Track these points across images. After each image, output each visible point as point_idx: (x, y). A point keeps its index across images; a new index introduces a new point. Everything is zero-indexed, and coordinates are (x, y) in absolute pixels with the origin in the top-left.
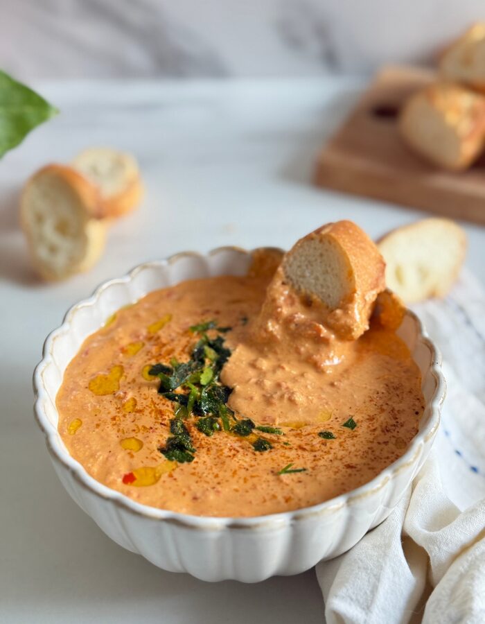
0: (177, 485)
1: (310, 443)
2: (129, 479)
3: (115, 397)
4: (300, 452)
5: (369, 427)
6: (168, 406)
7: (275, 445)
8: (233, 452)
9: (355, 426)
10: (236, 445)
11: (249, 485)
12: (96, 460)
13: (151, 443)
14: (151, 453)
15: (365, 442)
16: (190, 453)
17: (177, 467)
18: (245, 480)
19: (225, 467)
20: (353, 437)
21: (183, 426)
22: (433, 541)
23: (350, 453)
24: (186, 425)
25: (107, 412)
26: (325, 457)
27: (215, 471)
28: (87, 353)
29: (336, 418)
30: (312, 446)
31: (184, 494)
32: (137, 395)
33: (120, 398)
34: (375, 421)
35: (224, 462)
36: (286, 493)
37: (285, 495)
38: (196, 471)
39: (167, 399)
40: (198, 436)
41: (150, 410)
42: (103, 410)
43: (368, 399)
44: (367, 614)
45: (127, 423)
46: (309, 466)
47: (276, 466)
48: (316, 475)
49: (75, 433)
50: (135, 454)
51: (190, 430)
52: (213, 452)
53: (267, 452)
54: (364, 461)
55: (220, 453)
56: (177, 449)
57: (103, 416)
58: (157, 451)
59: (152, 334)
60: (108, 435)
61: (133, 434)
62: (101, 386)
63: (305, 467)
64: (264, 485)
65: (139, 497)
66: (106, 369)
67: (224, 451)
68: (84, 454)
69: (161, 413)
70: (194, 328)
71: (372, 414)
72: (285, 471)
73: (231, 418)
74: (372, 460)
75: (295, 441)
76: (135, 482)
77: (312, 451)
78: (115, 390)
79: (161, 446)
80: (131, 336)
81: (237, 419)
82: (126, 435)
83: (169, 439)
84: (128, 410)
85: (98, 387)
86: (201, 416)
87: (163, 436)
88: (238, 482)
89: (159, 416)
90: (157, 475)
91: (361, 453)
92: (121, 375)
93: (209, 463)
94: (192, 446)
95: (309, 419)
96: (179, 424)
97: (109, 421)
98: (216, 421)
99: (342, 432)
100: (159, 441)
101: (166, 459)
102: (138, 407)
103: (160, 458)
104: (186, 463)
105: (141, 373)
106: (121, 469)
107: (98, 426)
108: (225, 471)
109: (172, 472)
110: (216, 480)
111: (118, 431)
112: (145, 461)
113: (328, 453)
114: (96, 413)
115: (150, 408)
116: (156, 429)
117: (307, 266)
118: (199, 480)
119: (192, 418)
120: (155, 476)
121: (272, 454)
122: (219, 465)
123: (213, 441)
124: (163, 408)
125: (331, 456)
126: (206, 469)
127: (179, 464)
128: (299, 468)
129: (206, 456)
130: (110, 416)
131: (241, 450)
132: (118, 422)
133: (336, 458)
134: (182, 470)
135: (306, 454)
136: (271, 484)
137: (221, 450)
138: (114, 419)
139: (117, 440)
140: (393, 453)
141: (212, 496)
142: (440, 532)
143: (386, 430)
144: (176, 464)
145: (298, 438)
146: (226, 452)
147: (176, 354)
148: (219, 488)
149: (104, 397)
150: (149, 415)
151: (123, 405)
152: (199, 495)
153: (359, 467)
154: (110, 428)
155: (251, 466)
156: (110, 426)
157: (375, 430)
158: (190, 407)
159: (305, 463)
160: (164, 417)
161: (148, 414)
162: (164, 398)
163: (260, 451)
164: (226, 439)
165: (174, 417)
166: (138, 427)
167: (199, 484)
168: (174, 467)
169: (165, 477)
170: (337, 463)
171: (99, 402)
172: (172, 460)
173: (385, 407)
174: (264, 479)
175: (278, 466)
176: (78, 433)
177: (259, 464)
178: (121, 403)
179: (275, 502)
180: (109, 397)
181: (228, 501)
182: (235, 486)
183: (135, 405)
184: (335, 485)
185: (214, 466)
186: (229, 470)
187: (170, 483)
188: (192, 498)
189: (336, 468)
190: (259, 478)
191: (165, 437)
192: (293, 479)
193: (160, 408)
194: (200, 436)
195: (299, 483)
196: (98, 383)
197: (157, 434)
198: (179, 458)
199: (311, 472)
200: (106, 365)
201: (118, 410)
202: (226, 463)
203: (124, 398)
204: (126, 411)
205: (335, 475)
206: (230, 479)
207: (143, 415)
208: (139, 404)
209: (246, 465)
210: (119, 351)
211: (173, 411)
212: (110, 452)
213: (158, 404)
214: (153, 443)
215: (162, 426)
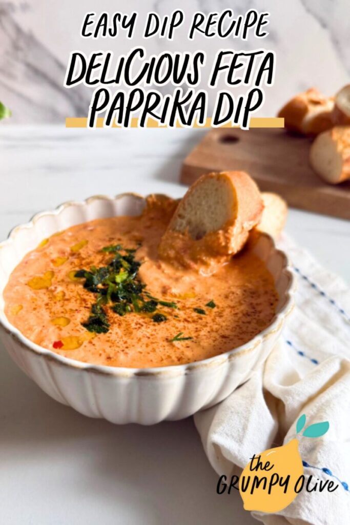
0: (96, 349)
2: (58, 345)
3: (48, 291)
4: (186, 324)
6: (91, 296)
8: (139, 326)
10: (141, 321)
11: (150, 349)
12: (33, 332)
13: (76, 319)
14: (76, 327)
15: (233, 322)
16: (106, 327)
17: (96, 336)
18: (147, 345)
19: (132, 336)
21: (101, 309)
22: (287, 393)
23: (222, 327)
24: (104, 308)
25: (42, 300)
26: (204, 329)
27: (125, 339)
28: (26, 263)
31: (100, 355)
32: (66, 289)
33: (52, 291)
35: (132, 333)
36: (178, 354)
37: (178, 355)
38: (111, 339)
39: (90, 292)
40: (112, 316)
41: (75, 299)
42: (39, 299)
44: (239, 445)
45: (57, 308)
46: (193, 335)
47: (169, 335)
48: (199, 342)
49: (17, 313)
50: (63, 328)
51: (107, 311)
52: (124, 324)
53: (162, 323)
54: (234, 334)
55: (129, 326)
56: (97, 324)
57: (39, 303)
58: (80, 325)
59: (74, 252)
60: (42, 315)
61: (62, 315)
62: (37, 284)
63: (190, 336)
64: (161, 349)
66: (41, 273)
68: (24, 327)
69: (85, 300)
70: (106, 249)
72: (176, 339)
75: (182, 315)
76: (63, 347)
78: (48, 286)
79: (83, 322)
80: (59, 252)
82: (57, 315)
83: (91, 317)
84: (58, 299)
85: (35, 284)
87: (85, 315)
88: (141, 346)
89: (83, 302)
90: (80, 342)
91: (230, 328)
92: (53, 277)
93: (120, 334)
94: (107, 322)
96: (98, 307)
97: (43, 306)
98: (128, 305)
100: (82, 318)
101: (88, 331)
102: (67, 297)
103: (83, 330)
104: (102, 334)
105: (68, 275)
106: (52, 338)
107: (35, 309)
108: (132, 339)
109: (92, 340)
110: (125, 345)
111: (51, 313)
112: (71, 332)
113: (205, 326)
114: (33, 300)
115: (76, 297)
116: (81, 310)
118: (112, 345)
119: (110, 304)
120: (78, 342)
121: (167, 324)
122: (128, 335)
123: (124, 319)
124: (86, 297)
125: (208, 329)
126: (118, 337)
127: (97, 334)
128: (187, 336)
129: (118, 329)
130: (44, 303)
131: (144, 325)
132: (50, 307)
133: (212, 331)
134: (99, 338)
135: (190, 325)
136: (167, 348)
137: (130, 324)
138: (47, 305)
139: (49, 318)
140: (256, 329)
141: (122, 357)
142: (294, 386)
143: (247, 314)
144: (95, 334)
145: (183, 312)
146: (133, 325)
147: (95, 264)
148: (127, 350)
149: (40, 291)
150: (75, 302)
152: (111, 356)
153: (231, 337)
154: (44, 311)
155: (152, 335)
156: (44, 309)
157: (237, 314)
158: (109, 296)
159: (190, 333)
160: (87, 303)
162: (88, 291)
163: (158, 322)
164: (133, 317)
165: (96, 302)
166: (66, 310)
167: (112, 348)
168: (93, 336)
169: (86, 343)
170: (214, 334)
171: (36, 293)
172: (92, 331)
174: (160, 345)
175: (171, 335)
176: (19, 313)
177: (157, 334)
178: (53, 295)
179: (170, 360)
180: (44, 291)
181: (134, 360)
182: (140, 350)
183: (64, 295)
184: (215, 349)
185: (124, 336)
186: (135, 338)
187: (90, 347)
188: (106, 358)
189: (214, 337)
190: (158, 344)
191: (87, 316)
192: (182, 345)
193: (84, 298)
194: (114, 315)
195: (187, 348)
196: (35, 281)
197: (80, 314)
198: (97, 330)
199: (196, 340)
200: (41, 270)
201: (50, 299)
202: (134, 334)
203: (55, 291)
204: (56, 300)
205: (214, 342)
206: (135, 344)
207: (70, 302)
208: (67, 295)
209: (148, 335)
210: (50, 262)
211: (95, 299)
212: (44, 326)
213: (82, 295)
214: (78, 320)
215: (86, 309)
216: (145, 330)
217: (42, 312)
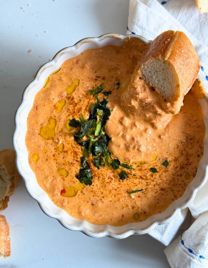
0: (85, 197)
1: (146, 175)
2: (63, 192)
3: (53, 141)
4: (140, 180)
5: (174, 166)
6: (79, 149)
7: (130, 176)
8: (110, 179)
9: (168, 164)
10: (111, 175)
11: (117, 198)
12: (48, 181)
13: (72, 172)
14: (72, 179)
15: (171, 175)
16: (90, 179)
17: (85, 187)
19: (106, 188)
20: (166, 171)
23: (163, 181)
24: (88, 161)
25: (51, 151)
26: (152, 183)
27: (102, 190)
28: (37, 108)
29: (159, 159)
30: (147, 177)
31: (88, 202)
32: (64, 141)
33: (56, 143)
34: (177, 161)
35: (106, 186)
37: (132, 205)
38: (93, 190)
39: (79, 145)
40: (94, 169)
41: (71, 151)
42: (48, 150)
43: (176, 147)
45: (60, 159)
46: (144, 188)
47: (129, 188)
48: (146, 194)
50: (65, 179)
51: (90, 165)
52: (101, 179)
53: (125, 180)
54: (169, 186)
55: (104, 180)
57: (49, 154)
58: (75, 177)
59: (69, 95)
60: (52, 166)
61: (64, 166)
63: (142, 188)
64: (123, 199)
65: (68, 203)
66: (47, 121)
69: (76, 153)
71: (177, 157)
72: (133, 191)
73: (110, 158)
74: (173, 186)
75: (139, 173)
76: (66, 193)
77: (146, 179)
78: (53, 136)
79: (77, 174)
81: (112, 158)
83: (81, 170)
85: (45, 133)
86: (95, 156)
87: (76, 169)
88: (111, 197)
89: (75, 155)
91: (168, 181)
92: (55, 125)
93: (99, 186)
94: (91, 175)
95: (146, 160)
96: (85, 161)
97: (52, 157)
98: (103, 160)
100: (76, 171)
101: (80, 182)
102: (65, 149)
103: (77, 181)
104: (88, 185)
105: (65, 125)
106: (59, 187)
107: (47, 160)
108: (106, 191)
109: (83, 190)
111: (57, 163)
112: (70, 183)
113: (153, 181)
114: (45, 151)
117: (154, 72)
118: (94, 195)
119: (91, 157)
120: (75, 191)
121: (128, 181)
122: (103, 187)
123: (101, 172)
124: (77, 150)
125: (154, 183)
126: (98, 189)
127: (85, 185)
128: (140, 189)
129: (97, 182)
130: (52, 154)
131: (113, 178)
132: (56, 158)
133: (157, 184)
134: (87, 189)
135: (143, 181)
136: (127, 198)
137: (104, 179)
138: (54, 156)
139: (56, 169)
140: (183, 182)
141: (100, 204)
143: (182, 168)
144: (84, 185)
145: (140, 172)
146: (107, 179)
147: (82, 112)
148: (103, 199)
150: (70, 155)
151: (58, 147)
152: (94, 203)
153: (166, 190)
154: (53, 161)
155: (118, 188)
156: (52, 160)
157: (177, 167)
159: (142, 187)
160: (78, 156)
162: (77, 144)
163: (122, 179)
164: (107, 171)
165: (82, 156)
166: (66, 162)
167: (94, 197)
168: (83, 187)
169: (79, 192)
170: (157, 187)
171: (46, 144)
172: (82, 183)
173: (184, 152)
174: (123, 196)
175: (130, 188)
176: (38, 163)
177: (121, 187)
178: (57, 146)
179: (127, 208)
180: (50, 141)
181: (107, 206)
182: (110, 199)
183: (63, 147)
184: (155, 200)
186: (108, 190)
187: (81, 196)
188: (91, 204)
189: (156, 190)
190: (121, 195)
191: (78, 169)
192: (136, 195)
193: (76, 150)
194: (95, 169)
195: (139, 198)
196: (44, 130)
197: (75, 167)
198: (85, 182)
199: (145, 192)
200: (47, 118)
201: (56, 150)
202: (107, 186)
203: (58, 143)
204: (59, 151)
205: (155, 194)
206: (108, 195)
207: (68, 154)
208: (65, 147)
209: (115, 187)
210: (53, 108)
211: (82, 152)
212: (54, 176)
213: (74, 148)
214: (73, 172)
215: (77, 162)
216: (114, 183)
217: (52, 162)
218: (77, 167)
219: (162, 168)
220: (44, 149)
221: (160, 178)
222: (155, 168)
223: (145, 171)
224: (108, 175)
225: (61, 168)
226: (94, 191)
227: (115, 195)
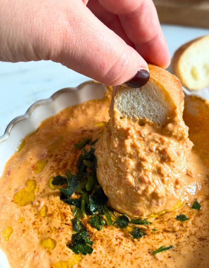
1: (171, 226)
3: (33, 206)
4: (165, 234)
6: (68, 209)
8: (118, 240)
9: (200, 206)
10: (120, 234)
12: (26, 260)
13: (61, 240)
14: (62, 249)
16: (89, 245)
17: (83, 258)
18: (132, 263)
19: (115, 254)
20: (199, 215)
23: (200, 228)
24: (83, 223)
25: (29, 219)
26: (184, 235)
27: (109, 258)
28: (9, 173)
29: (187, 203)
30: (174, 228)
32: (48, 202)
33: (36, 207)
35: (114, 250)
38: (96, 260)
39: (67, 204)
41: (57, 213)
42: (26, 218)
45: (43, 227)
46: (174, 243)
47: (150, 247)
48: (179, 251)
49: (9, 239)
50: (52, 252)
51: (86, 226)
52: (105, 242)
53: (142, 238)
55: (110, 242)
56: (80, 244)
57: (27, 222)
58: (66, 247)
59: (52, 153)
60: (32, 238)
61: (48, 235)
62: (22, 199)
63: (171, 244)
64: (146, 265)
66: (24, 185)
67: (112, 241)
68: (17, 256)
69: (64, 215)
70: (77, 145)
73: (112, 215)
75: (160, 227)
77: (173, 232)
78: (32, 200)
79: (68, 242)
82: (44, 236)
83: (74, 236)
84: (43, 215)
86: (92, 215)
87: (68, 234)
88: (126, 264)
89: (63, 218)
90: (70, 266)
92: (35, 188)
93: (104, 252)
94: (90, 240)
96: (78, 223)
97: (31, 226)
98: (103, 218)
99: (192, 213)
100: (66, 239)
101: (74, 253)
102: (49, 212)
103: (69, 252)
104: (88, 255)
105: (48, 185)
106: (44, 265)
107: (24, 231)
108: (116, 257)
111: (38, 233)
112: (60, 256)
113: (185, 231)
115: (57, 211)
116: (63, 228)
118: (99, 266)
119: (86, 217)
120: (68, 267)
121: (146, 239)
122: (111, 253)
123: (103, 233)
124: (65, 211)
125: (187, 234)
126: (103, 257)
127: (83, 256)
128: (168, 246)
129: (101, 247)
130: (31, 222)
132: (37, 226)
133: (191, 234)
134: (86, 260)
135: (170, 235)
136: (151, 262)
137: (110, 240)
138: (34, 224)
139: (38, 240)
144: (81, 256)
145: (162, 224)
146: (114, 240)
147: (69, 167)
149: (26, 207)
151: (40, 212)
154: (33, 232)
155: (134, 250)
156: (32, 230)
158: (83, 209)
159: (170, 241)
160: (67, 218)
161: (56, 217)
162: (64, 203)
163: (137, 238)
164: (112, 231)
165: (74, 217)
166: (51, 229)
168: (80, 258)
169: (76, 267)
170: (193, 238)
171: (23, 211)
172: (78, 253)
174: (144, 259)
176: (10, 239)
177: (138, 248)
178: (37, 211)
180: (29, 207)
183: (47, 210)
184: (195, 256)
185: (107, 254)
186: (119, 256)
189: (193, 242)
190: (141, 259)
191: (70, 235)
192: (164, 256)
193: (63, 211)
194: (93, 230)
195: (169, 259)
196: (20, 196)
197: (64, 233)
198: (82, 251)
199: (176, 248)
200: (24, 181)
201: (36, 216)
202: (116, 251)
203: (39, 206)
204: (41, 217)
205: (193, 248)
206: (121, 263)
207: (53, 218)
208: (49, 210)
209: (130, 250)
210: (32, 169)
211: (72, 213)
212: (35, 252)
213: (61, 208)
214: (63, 240)
215: (67, 226)
216: (126, 245)
217: (31, 233)
218: (67, 232)
219: (193, 212)
220: (20, 218)
221: (194, 226)
222: (183, 215)
223: (169, 222)
224: (115, 235)
225: (45, 238)
226: (98, 261)
227: (131, 261)
